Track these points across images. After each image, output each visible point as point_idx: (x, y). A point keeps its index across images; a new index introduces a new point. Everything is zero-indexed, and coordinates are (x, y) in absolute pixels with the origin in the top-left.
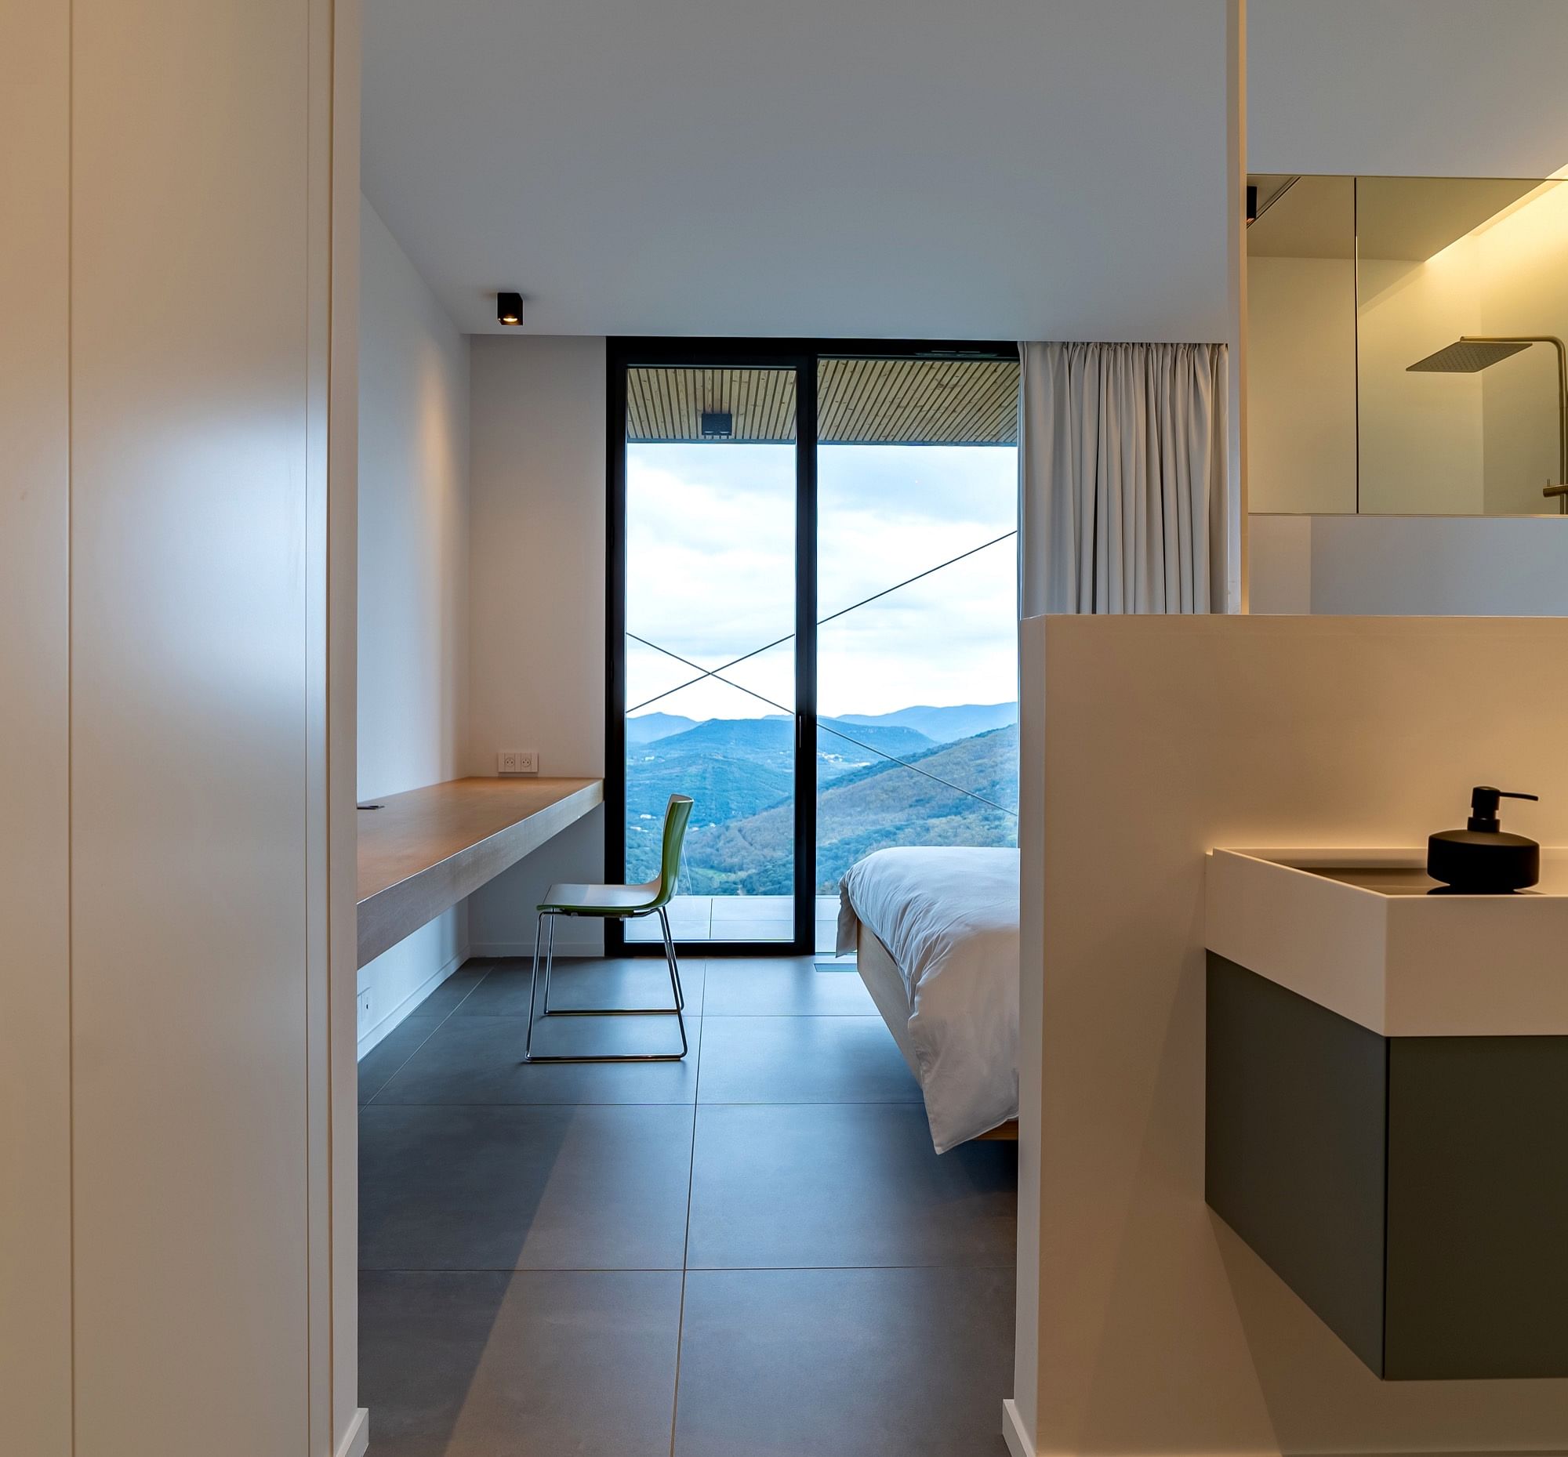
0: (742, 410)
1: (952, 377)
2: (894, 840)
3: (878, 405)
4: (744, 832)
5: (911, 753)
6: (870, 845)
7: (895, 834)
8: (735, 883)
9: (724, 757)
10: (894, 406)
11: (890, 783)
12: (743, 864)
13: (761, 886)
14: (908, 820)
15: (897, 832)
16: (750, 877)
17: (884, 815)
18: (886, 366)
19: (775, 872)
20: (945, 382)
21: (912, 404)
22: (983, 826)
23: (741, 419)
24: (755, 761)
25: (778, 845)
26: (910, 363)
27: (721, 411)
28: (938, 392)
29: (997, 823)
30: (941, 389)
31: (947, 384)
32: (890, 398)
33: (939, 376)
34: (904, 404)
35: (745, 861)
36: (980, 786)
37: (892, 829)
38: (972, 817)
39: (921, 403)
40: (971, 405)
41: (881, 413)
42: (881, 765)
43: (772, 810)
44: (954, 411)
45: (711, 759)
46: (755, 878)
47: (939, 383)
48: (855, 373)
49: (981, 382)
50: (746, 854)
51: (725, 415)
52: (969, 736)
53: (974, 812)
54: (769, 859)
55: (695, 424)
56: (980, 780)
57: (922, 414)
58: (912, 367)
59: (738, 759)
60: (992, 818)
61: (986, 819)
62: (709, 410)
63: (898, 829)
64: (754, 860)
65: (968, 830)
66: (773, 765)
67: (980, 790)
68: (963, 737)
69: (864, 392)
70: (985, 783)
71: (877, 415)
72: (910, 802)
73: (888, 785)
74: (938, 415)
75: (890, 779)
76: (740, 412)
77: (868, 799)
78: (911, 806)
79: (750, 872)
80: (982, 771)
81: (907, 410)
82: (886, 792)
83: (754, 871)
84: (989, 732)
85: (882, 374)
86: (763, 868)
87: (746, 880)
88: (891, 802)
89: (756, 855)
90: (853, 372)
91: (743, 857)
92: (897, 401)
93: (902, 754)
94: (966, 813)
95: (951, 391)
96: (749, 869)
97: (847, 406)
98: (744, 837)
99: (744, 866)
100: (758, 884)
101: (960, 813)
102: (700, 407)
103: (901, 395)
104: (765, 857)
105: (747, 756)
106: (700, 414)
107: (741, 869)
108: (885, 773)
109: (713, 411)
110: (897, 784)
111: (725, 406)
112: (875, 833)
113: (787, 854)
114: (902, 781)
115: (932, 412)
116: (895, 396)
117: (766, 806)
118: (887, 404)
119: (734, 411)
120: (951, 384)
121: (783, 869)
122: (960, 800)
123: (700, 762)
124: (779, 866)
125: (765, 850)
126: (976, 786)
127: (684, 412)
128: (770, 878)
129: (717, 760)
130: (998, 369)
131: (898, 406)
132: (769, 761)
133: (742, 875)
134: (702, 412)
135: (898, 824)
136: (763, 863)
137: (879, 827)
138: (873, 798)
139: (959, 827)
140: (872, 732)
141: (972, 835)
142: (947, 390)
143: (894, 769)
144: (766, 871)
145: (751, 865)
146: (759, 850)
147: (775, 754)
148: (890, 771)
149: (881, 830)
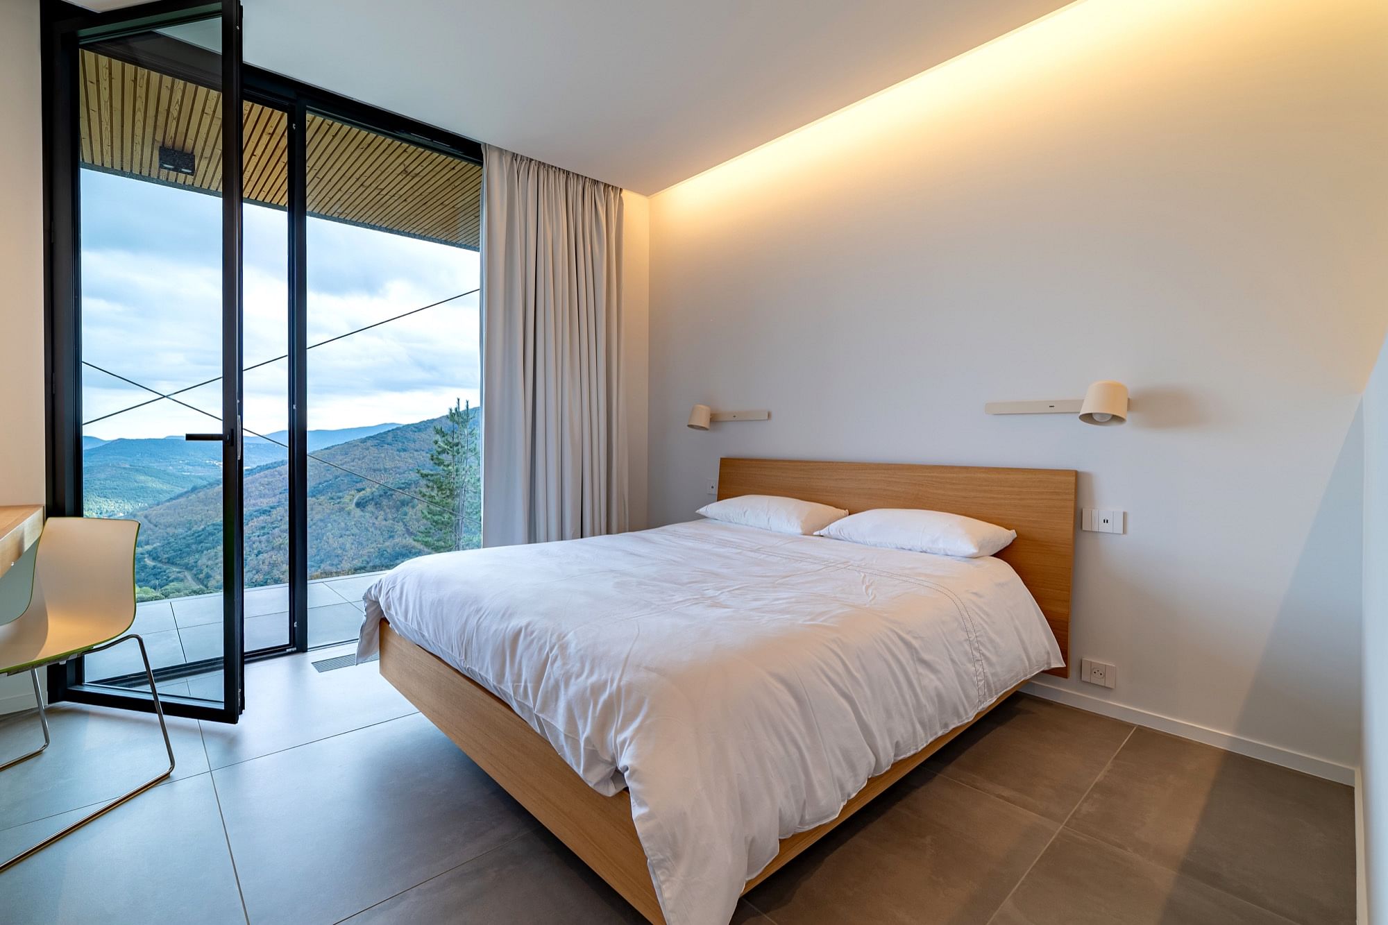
0: (207, 153)
1: (418, 166)
2: (269, 515)
3: (345, 179)
4: (149, 518)
5: (280, 460)
6: (252, 519)
7: (270, 511)
8: (142, 554)
9: (131, 466)
10: (358, 184)
11: (266, 479)
12: (149, 540)
13: (164, 554)
14: (279, 502)
15: (272, 510)
16: (155, 548)
17: (261, 500)
18: (367, 138)
19: (177, 543)
20: (409, 169)
21: (374, 186)
22: (330, 503)
23: (204, 163)
24: (158, 468)
25: (179, 525)
26: (389, 140)
27: (183, 147)
28: (400, 177)
29: (338, 500)
30: (404, 176)
31: (410, 173)
32: (357, 175)
33: (407, 163)
34: (367, 184)
35: (150, 538)
36: (328, 479)
37: (268, 509)
38: (322, 498)
39: (382, 187)
40: (421, 197)
41: (344, 189)
42: (258, 468)
43: (174, 501)
44: (405, 200)
45: (119, 467)
46: (159, 550)
47: (404, 170)
48: (336, 138)
49: (438, 177)
50: (151, 533)
51: (187, 154)
52: (320, 449)
53: (324, 495)
54: (171, 535)
55: (150, 156)
56: (327, 475)
57: (379, 197)
58: (389, 145)
59: (143, 467)
60: (335, 497)
61: (332, 499)
62: (169, 143)
63: (272, 508)
64: (158, 536)
65: (321, 506)
66: (174, 471)
67: (327, 481)
68: (316, 450)
69: (337, 163)
70: (331, 477)
71: (340, 189)
72: (280, 490)
73: (265, 481)
74: (391, 201)
75: (266, 477)
76: (205, 155)
77: (249, 490)
78: (280, 493)
79: (155, 545)
80: (328, 470)
81: (368, 189)
82: (263, 485)
83: (158, 544)
84: (333, 446)
85: (360, 147)
86: (166, 542)
87: (152, 551)
88: (267, 492)
89: (160, 533)
90: (334, 137)
91: (149, 535)
92: (363, 179)
93: (274, 461)
94: (318, 496)
95: (412, 180)
96: (154, 543)
97: (316, 174)
98: (150, 522)
99: (150, 541)
100: (162, 553)
101: (315, 496)
102: (159, 138)
103: (368, 173)
104: (167, 533)
105: (151, 464)
106: (158, 145)
107: (147, 543)
108: (262, 473)
109: (173, 147)
110: (271, 480)
111: (189, 143)
112: (255, 512)
113: (186, 530)
114: (274, 477)
115: (387, 197)
116: (363, 173)
117: (169, 498)
118: (353, 179)
119: (197, 152)
120: (412, 174)
121: (183, 541)
122: (315, 488)
123: (109, 470)
124: (180, 539)
125: (168, 529)
126: (325, 479)
127: (138, 139)
128: (172, 548)
129: (125, 468)
130: (456, 168)
131: (362, 185)
132: (171, 468)
133: (149, 548)
134: (160, 144)
135: (272, 505)
136: (167, 538)
137: (257, 508)
138: (254, 489)
139: (314, 504)
140: (252, 447)
141: (323, 509)
142: (409, 178)
143: (269, 470)
144: (169, 543)
145: (156, 540)
146: (163, 529)
147: (175, 463)
148: (266, 472)
149: (259, 510)
